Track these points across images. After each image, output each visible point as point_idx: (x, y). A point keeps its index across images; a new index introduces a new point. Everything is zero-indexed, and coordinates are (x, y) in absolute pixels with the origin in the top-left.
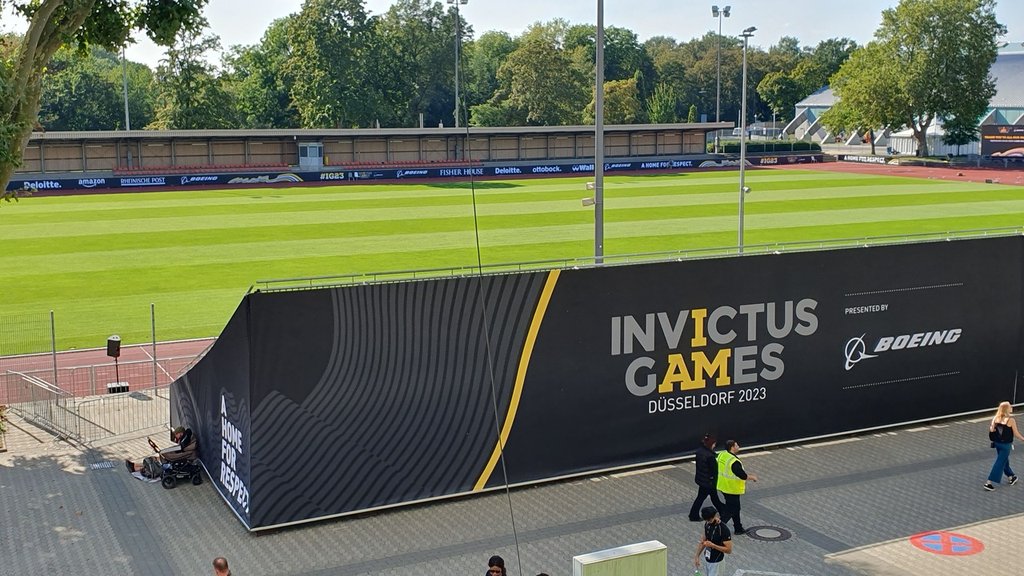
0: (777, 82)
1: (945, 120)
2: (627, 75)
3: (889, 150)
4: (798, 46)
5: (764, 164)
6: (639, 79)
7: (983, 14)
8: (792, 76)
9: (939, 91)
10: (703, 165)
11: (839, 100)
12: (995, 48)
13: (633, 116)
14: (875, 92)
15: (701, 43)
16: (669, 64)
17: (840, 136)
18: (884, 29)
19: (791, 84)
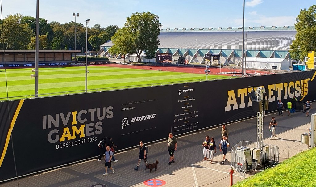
0: (94, 38)
1: (146, 52)
2: (44, 34)
3: (130, 60)
4: (100, 27)
5: (91, 64)
6: (48, 35)
7: (156, 20)
8: (99, 37)
9: (144, 43)
10: (71, 64)
11: (114, 44)
12: (159, 30)
13: (46, 47)
14: (125, 42)
15: (69, 24)
16: (58, 31)
17: (115, 56)
18: (127, 23)
19: (99, 39)
